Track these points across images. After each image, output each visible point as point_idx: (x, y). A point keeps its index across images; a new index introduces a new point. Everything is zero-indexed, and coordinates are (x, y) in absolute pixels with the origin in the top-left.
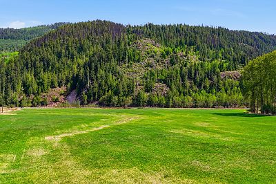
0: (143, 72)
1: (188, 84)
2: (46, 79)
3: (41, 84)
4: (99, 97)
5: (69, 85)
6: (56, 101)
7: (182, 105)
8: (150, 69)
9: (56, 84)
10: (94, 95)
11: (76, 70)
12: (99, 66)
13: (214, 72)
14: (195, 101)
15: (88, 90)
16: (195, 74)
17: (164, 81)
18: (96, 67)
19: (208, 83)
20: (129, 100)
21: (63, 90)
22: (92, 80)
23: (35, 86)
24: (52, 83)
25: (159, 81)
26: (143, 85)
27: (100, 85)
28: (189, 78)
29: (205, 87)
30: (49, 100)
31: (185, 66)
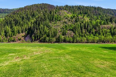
0: (62, 25)
1: (84, 31)
2: (16, 29)
3: (13, 32)
4: (40, 37)
5: (26, 32)
6: (20, 40)
7: (81, 42)
8: (65, 24)
9: (21, 32)
10: (38, 37)
11: (30, 25)
12: (40, 23)
13: (97, 25)
14: (87, 40)
15: (35, 35)
16: (88, 26)
17: (72, 30)
18: (39, 23)
19: (94, 31)
20: (54, 39)
21: (23, 34)
22: (37, 29)
23: (10, 33)
24: (19, 31)
25: (70, 30)
26: (62, 32)
27: (41, 32)
28: (84, 29)
29: (92, 33)
31: (83, 22)
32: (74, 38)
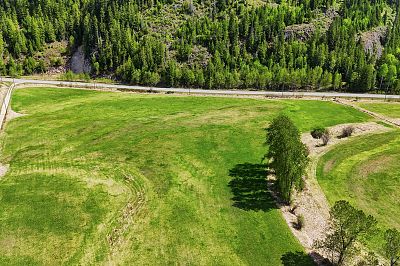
0: (177, 23)
3: (30, 36)
4: (115, 65)
5: (72, 38)
6: (57, 65)
8: (187, 17)
9: (53, 36)
10: (108, 62)
11: (78, 13)
13: (277, 28)
15: (99, 52)
16: (249, 32)
17: (205, 43)
20: (156, 77)
21: (62, 46)
23: (23, 40)
24: (47, 34)
25: (200, 42)
26: (176, 49)
28: (242, 37)
30: (46, 63)
31: (238, 12)
32: (207, 74)
